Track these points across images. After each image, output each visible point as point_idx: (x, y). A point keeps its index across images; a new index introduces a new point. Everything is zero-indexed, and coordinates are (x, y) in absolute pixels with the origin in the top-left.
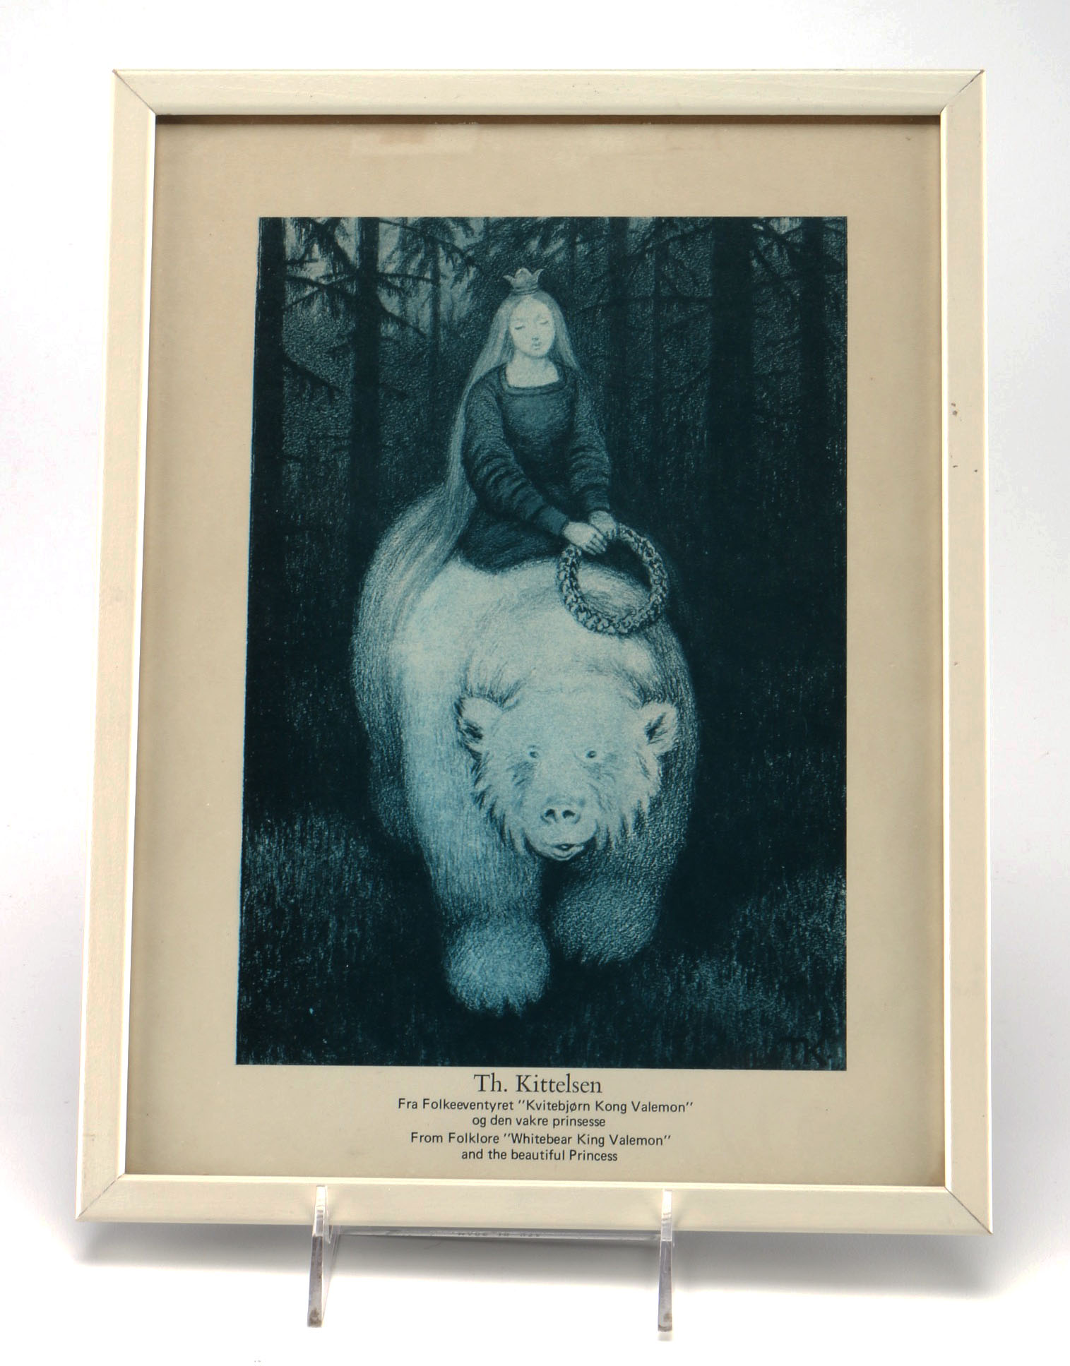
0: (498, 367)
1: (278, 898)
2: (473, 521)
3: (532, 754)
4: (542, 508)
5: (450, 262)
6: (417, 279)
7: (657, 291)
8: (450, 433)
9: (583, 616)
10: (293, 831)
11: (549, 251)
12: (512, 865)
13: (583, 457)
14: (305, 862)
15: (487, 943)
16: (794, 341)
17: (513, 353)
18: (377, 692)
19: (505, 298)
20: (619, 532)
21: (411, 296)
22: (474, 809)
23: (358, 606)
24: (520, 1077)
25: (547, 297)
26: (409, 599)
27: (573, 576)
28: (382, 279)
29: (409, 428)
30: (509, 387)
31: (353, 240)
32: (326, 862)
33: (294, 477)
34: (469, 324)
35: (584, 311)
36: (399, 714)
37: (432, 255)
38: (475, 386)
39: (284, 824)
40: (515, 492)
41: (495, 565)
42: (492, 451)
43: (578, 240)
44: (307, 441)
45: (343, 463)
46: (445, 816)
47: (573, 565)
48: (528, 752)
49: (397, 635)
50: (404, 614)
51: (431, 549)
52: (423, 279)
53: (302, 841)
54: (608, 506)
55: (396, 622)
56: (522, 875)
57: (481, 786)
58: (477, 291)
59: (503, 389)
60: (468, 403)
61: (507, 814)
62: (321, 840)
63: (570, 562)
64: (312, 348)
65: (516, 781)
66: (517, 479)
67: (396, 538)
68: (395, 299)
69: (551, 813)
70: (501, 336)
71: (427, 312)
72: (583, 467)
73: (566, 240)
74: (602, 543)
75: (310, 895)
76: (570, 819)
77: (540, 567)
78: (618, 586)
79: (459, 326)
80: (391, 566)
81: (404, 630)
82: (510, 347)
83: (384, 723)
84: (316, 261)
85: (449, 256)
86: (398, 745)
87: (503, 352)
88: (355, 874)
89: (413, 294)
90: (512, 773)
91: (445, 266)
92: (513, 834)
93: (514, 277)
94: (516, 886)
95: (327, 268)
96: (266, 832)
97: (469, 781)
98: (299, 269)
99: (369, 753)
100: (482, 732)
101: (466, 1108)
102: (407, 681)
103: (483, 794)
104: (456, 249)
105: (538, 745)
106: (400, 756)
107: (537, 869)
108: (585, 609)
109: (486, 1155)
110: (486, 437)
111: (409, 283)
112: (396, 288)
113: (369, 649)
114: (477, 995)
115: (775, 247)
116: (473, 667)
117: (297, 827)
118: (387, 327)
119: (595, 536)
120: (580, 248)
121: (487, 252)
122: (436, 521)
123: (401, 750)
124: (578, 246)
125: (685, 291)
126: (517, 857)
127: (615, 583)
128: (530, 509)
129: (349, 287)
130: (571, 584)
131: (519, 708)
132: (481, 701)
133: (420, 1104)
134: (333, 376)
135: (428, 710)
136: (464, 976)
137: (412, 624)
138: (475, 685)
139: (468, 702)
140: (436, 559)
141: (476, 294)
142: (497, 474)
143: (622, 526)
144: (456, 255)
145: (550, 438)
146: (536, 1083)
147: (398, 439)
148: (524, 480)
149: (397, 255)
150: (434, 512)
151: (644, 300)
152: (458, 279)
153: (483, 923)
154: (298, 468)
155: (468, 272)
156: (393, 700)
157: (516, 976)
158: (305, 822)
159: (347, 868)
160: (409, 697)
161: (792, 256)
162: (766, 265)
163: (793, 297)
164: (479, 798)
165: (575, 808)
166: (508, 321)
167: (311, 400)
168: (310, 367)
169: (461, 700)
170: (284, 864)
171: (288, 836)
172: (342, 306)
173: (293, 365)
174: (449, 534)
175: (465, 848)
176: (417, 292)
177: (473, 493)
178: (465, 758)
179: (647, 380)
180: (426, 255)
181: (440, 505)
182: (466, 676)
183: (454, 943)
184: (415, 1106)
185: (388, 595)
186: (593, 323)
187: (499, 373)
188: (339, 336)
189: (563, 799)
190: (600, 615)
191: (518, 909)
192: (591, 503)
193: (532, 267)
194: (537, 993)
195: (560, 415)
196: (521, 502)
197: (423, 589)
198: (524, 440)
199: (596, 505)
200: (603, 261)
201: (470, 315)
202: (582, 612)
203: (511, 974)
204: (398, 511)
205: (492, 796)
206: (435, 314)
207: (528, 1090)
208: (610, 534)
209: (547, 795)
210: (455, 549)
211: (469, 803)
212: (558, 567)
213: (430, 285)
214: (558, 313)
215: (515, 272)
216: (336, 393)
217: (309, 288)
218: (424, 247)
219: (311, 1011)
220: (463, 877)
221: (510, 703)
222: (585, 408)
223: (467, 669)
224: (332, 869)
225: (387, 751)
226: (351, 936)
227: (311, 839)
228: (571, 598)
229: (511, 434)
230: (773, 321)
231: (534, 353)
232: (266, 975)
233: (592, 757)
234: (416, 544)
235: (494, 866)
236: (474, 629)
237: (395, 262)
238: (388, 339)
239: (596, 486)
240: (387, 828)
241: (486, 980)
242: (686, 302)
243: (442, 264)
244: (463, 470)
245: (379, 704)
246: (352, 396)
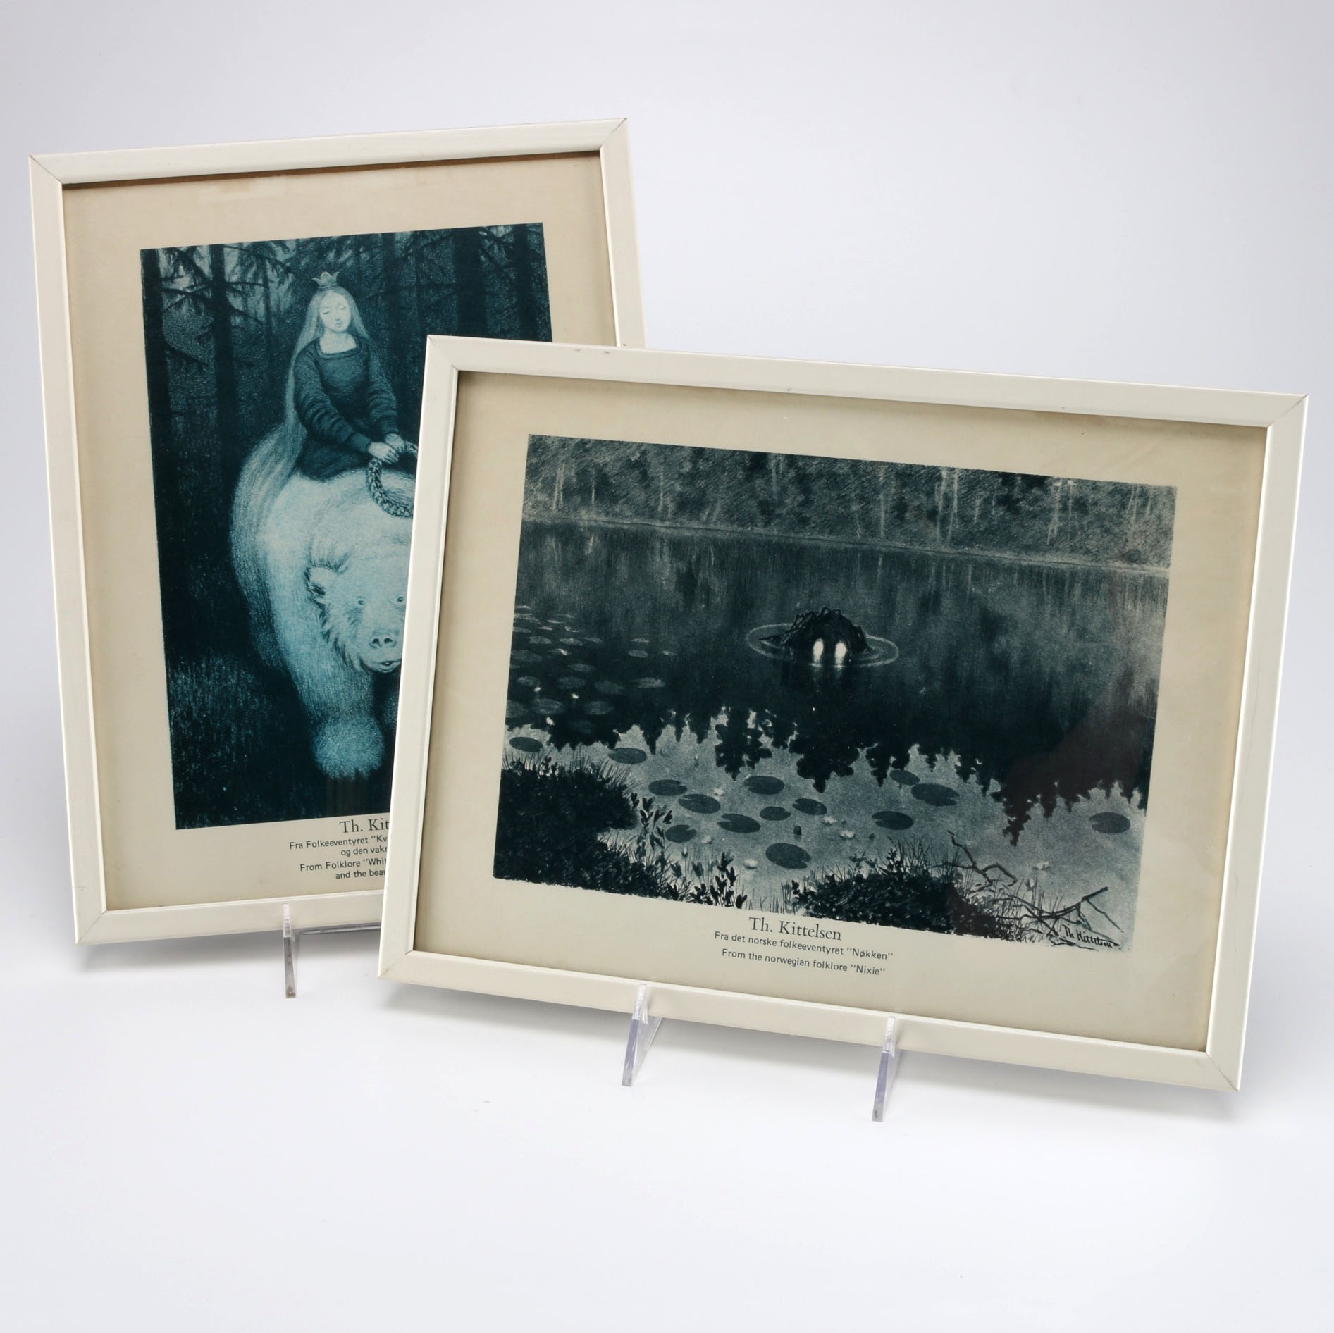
0: (314, 341)
1: (195, 715)
2: (306, 447)
3: (360, 602)
4: (352, 435)
5: (275, 271)
6: (253, 284)
7: (418, 281)
8: (285, 388)
9: (386, 506)
10: (201, 668)
11: (342, 259)
12: (353, 678)
13: (377, 398)
14: (211, 689)
15: (341, 733)
16: (513, 309)
17: (323, 330)
18: (250, 569)
19: (314, 294)
20: (406, 447)
21: (250, 296)
22: (324, 642)
23: (232, 511)
24: (370, 820)
25: (343, 290)
26: (267, 504)
27: (377, 480)
28: (229, 286)
29: (256, 387)
30: (323, 354)
31: (206, 260)
32: (225, 687)
33: (180, 426)
34: (292, 313)
35: (370, 298)
36: (267, 582)
37: (262, 267)
38: (299, 355)
39: (194, 664)
40: (333, 425)
41: (323, 476)
42: (315, 398)
43: (361, 250)
44: (187, 401)
45: (213, 414)
46: (304, 649)
47: (377, 472)
48: (357, 601)
49: (260, 528)
50: (264, 514)
51: (279, 468)
52: (257, 284)
53: (208, 675)
54: (397, 430)
55: (259, 520)
56: (360, 685)
57: (327, 627)
58: (294, 290)
59: (318, 355)
60: (295, 367)
61: (346, 644)
62: (221, 672)
63: (374, 470)
64: (185, 337)
65: (351, 621)
66: (332, 417)
67: (254, 463)
68: (239, 299)
69: (376, 641)
70: (314, 319)
71: (262, 306)
72: (378, 405)
73: (354, 251)
74: (395, 456)
75: (217, 710)
76: (390, 644)
77: (354, 475)
78: (408, 483)
79: (284, 315)
80: (252, 482)
81: (265, 525)
82: (321, 327)
83: (256, 589)
84: (182, 277)
85: (274, 267)
86: (268, 603)
87: (316, 330)
88: (246, 694)
89: (251, 295)
90: (348, 616)
91: (271, 274)
92: (351, 657)
93: (319, 278)
94: (357, 692)
95: (190, 282)
96: (182, 670)
97: (318, 624)
98: (170, 283)
99: (249, 611)
100: (324, 590)
101: (336, 845)
102: (270, 560)
103: (329, 632)
104: (278, 262)
105: (363, 596)
106: (270, 611)
107: (370, 680)
108: (388, 501)
109: (352, 874)
110: (310, 389)
111: (248, 288)
112: (239, 292)
113: (242, 540)
114: (337, 769)
115: (496, 246)
116: (314, 547)
117: (203, 665)
118: (235, 319)
119: (390, 451)
120: (363, 255)
121: (300, 263)
122: (280, 449)
123: (270, 607)
124: (362, 255)
125: (437, 280)
126: (355, 673)
127: (406, 482)
128: (344, 436)
129: (206, 294)
130: (376, 484)
131: (348, 571)
132: (322, 569)
133: (305, 845)
134: (201, 355)
135: (286, 578)
136: (327, 756)
137: (270, 520)
138: (317, 559)
139: (313, 571)
140: (282, 475)
141: (295, 292)
142: (320, 414)
143: (408, 443)
144: (279, 266)
145: (354, 386)
146: (382, 823)
147: (249, 395)
148: (339, 416)
149: (238, 268)
150: (278, 443)
151: (410, 288)
152: (281, 282)
153: (336, 719)
154: (182, 420)
155: (288, 277)
156: (262, 573)
157: (362, 753)
158: (209, 661)
159: (240, 690)
160: (272, 571)
161: (506, 248)
162: (490, 258)
163: (511, 279)
164: (326, 635)
165: (392, 636)
166: (318, 309)
167: (187, 372)
168: (184, 350)
169: (308, 569)
170: (196, 692)
171: (197, 671)
172: (202, 307)
173: (173, 350)
174: (290, 458)
175: (320, 670)
176: (254, 293)
177: (304, 428)
178: (314, 608)
179: (417, 343)
180: (258, 267)
181: (282, 438)
182: (310, 553)
183: (318, 735)
184: (301, 846)
185: (251, 503)
186: (377, 306)
187: (315, 345)
188: (203, 327)
189: (383, 631)
190: (398, 504)
191: (359, 708)
192: (385, 428)
193: (331, 271)
194: (377, 763)
195: (359, 371)
196: (337, 431)
197: (275, 496)
198: (337, 389)
199: (389, 430)
200: (380, 263)
201: (291, 307)
202: (385, 503)
203: (358, 752)
204: (254, 444)
205: (335, 633)
206: (268, 308)
207: (377, 829)
208: (400, 449)
209: (373, 629)
210: (295, 467)
211: (319, 639)
212: (367, 474)
213: (262, 288)
214: (352, 301)
215: (320, 275)
216: (203, 366)
217: (179, 296)
218: (255, 263)
219: (224, 789)
220: (320, 689)
221: (342, 568)
222: (375, 364)
223: (310, 548)
224: (230, 692)
225: (261, 608)
226: (247, 736)
227: (214, 672)
228: (377, 494)
229: (327, 386)
230: (498, 296)
231: (338, 329)
232: (191, 768)
233: (401, 601)
234: (268, 466)
235: (341, 680)
236: (314, 521)
237: (237, 274)
238: (236, 327)
239: (388, 417)
240: (265, 661)
241: (342, 758)
242: (438, 287)
243: (269, 273)
244: (296, 413)
245: (252, 577)
246: (215, 367)
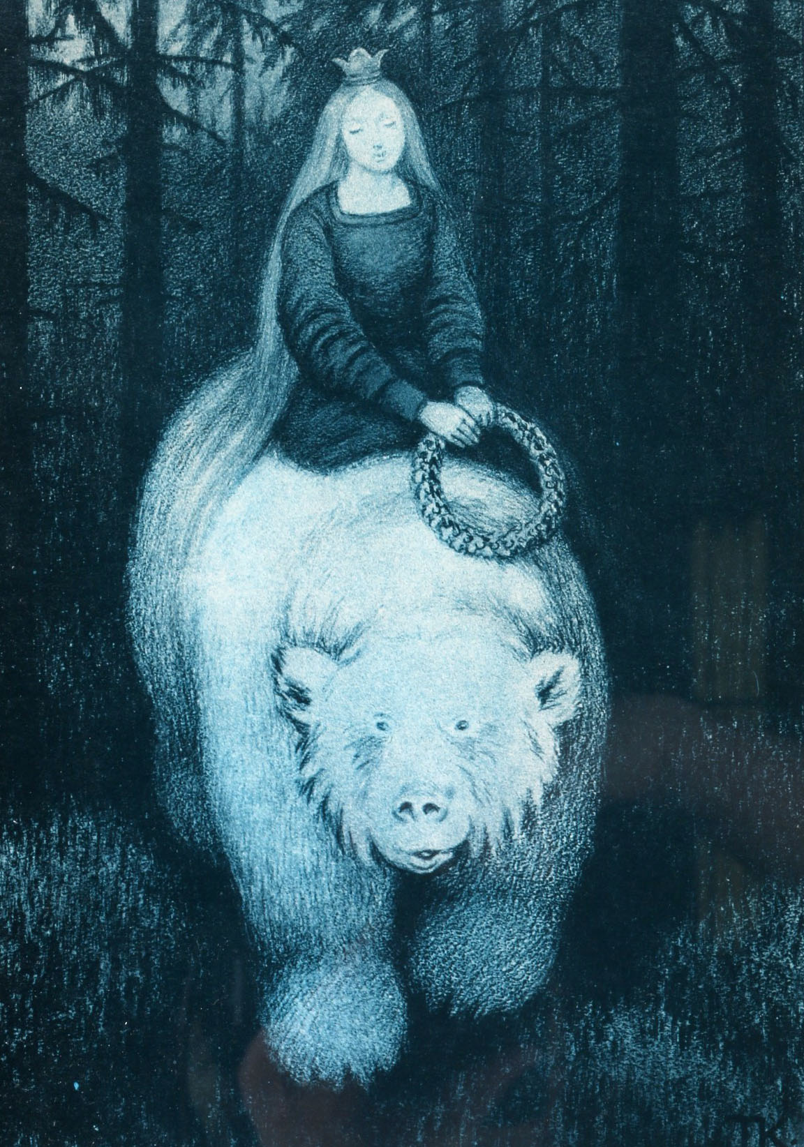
0: (326, 186)
1: (29, 929)
2: (294, 401)
3: (380, 726)
4: (389, 383)
5: (258, 39)
6: (215, 62)
7: (545, 79)
8: (261, 279)
9: (448, 532)
10: (49, 835)
11: (396, 24)
12: (354, 879)
13: (445, 311)
14: (66, 879)
15: (320, 989)
16: (734, 149)
17: (347, 167)
18: (163, 640)
19: (334, 90)
20: (496, 416)
21: (204, 87)
22: (301, 802)
23: (136, 521)
25: (392, 88)
26: (206, 511)
27: (433, 476)
28: (163, 63)
29: (203, 271)
30: (342, 213)
31: (122, 8)
32: (95, 878)
33: (44, 341)
34: (285, 127)
35: (445, 108)
36: (194, 671)
37: (233, 29)
38: (294, 212)
39: (36, 825)
40: (352, 360)
41: (326, 462)
42: (320, 304)
43: (435, 8)
44: (62, 291)
45: (113, 318)
46: (260, 812)
47: (433, 461)
48: (375, 722)
49: (191, 560)
50: (200, 532)
51: (236, 439)
52: (221, 63)
53: (61, 849)
54: (481, 380)
55: (188, 543)
56: (367, 894)
57: (309, 771)
58: (296, 79)
59: (334, 218)
60: (285, 236)
61: (346, 808)
62: (87, 847)
63: (429, 458)
64: (67, 159)
65: (358, 763)
66: (353, 343)
67: (187, 425)
68: (183, 91)
69: (407, 807)
70: (331, 143)
71: (227, 110)
72: (446, 325)
73: (419, 9)
74: (474, 431)
75: (73, 923)
76: (434, 815)
77: (387, 465)
78: (496, 490)
79: (271, 128)
80: (181, 463)
81: (200, 553)
82: (342, 158)
83: (173, 684)
84: (71, 38)
85: (257, 30)
86: (194, 713)
87: (332, 165)
88: (136, 895)
89: (207, 84)
90: (353, 752)
91: (250, 45)
92: (354, 836)
93: (346, 60)
94: (359, 909)
95: (87, 49)
96: (10, 835)
97: (293, 762)
98: (47, 49)
99: (153, 725)
100: (310, 695)
102: (205, 624)
103: (312, 781)
104: (266, 22)
105: (387, 712)
106: (196, 729)
107: (388, 885)
108: (451, 524)
110: (311, 283)
111: (201, 69)
112: (183, 76)
113: (151, 580)
114: (307, 1062)
115: (707, 19)
116: (296, 605)
117: (54, 830)
118: (171, 130)
119: (464, 421)
120: (438, 20)
121: (308, 26)
122: (242, 402)
123: (198, 720)
124: (435, 18)
125: (585, 80)
126: (360, 869)
127: (492, 486)
128: (373, 384)
129: (117, 75)
130: (431, 488)
131: (360, 661)
132: (308, 652)
134: (97, 199)
135: (234, 664)
136: (289, 1036)
137: (211, 544)
138: (299, 630)
139: (291, 654)
140: (243, 454)
141: (295, 84)
142: (327, 335)
143: (501, 408)
144: (266, 30)
145: (401, 285)
147: (189, 287)
148: (364, 343)
149: (185, 29)
150: (239, 388)
151: (528, 93)
152: (269, 63)
153: (314, 961)
154: (50, 328)
155: (284, 53)
156: (186, 651)
157: (360, 1035)
158: (66, 822)
159: (124, 886)
160: (207, 647)
161: (731, 30)
162: (695, 43)
163: (733, 88)
164: (307, 788)
165: (439, 800)
166: (339, 121)
167: (66, 232)
168: (64, 187)
169: (280, 650)
170: (36, 882)
171: (40, 842)
172: (107, 101)
173: (41, 184)
174: (261, 419)
175: (288, 857)
176: (213, 81)
177: (294, 363)
178: (287, 731)
179: (533, 204)
180: (224, 30)
181: (248, 379)
182: (287, 617)
183: (274, 990)
185: (176, 506)
186: (459, 124)
187: (327, 194)
188: (105, 143)
189: (423, 788)
190: (471, 531)
191: (363, 942)
192: (457, 375)
193: (372, 47)
194: (390, 1058)
195: (413, 253)
196: (360, 374)
197: (225, 495)
198: (364, 288)
199: (464, 378)
200: (471, 37)
201: (286, 114)
202: (446, 527)
203: (353, 1031)
204: (190, 387)
205: (325, 784)
206: (238, 113)
208: (484, 418)
209: (402, 782)
210: (269, 440)
211: (293, 794)
212: (413, 465)
213: (230, 72)
214: (409, 111)
215: (349, 53)
216: (101, 222)
217: (62, 76)
218: (221, 18)
219: (76, 1086)
220: (286, 897)
221: (349, 653)
222: (447, 243)
223: (288, 607)
224: (103, 888)
225: (179, 722)
226: (131, 981)
227: (73, 847)
228: (431, 507)
229: (345, 281)
230: (706, 122)
231: (376, 167)
232: (13, 1037)
233: (462, 728)
234: (216, 434)
235: (329, 882)
236: (298, 552)
237: (181, 40)
238: (173, 147)
239: (465, 352)
240: (179, 830)
241: (319, 1041)
242: (585, 95)
243: (247, 42)
244: (279, 329)
245: (166, 656)
246: (123, 227)
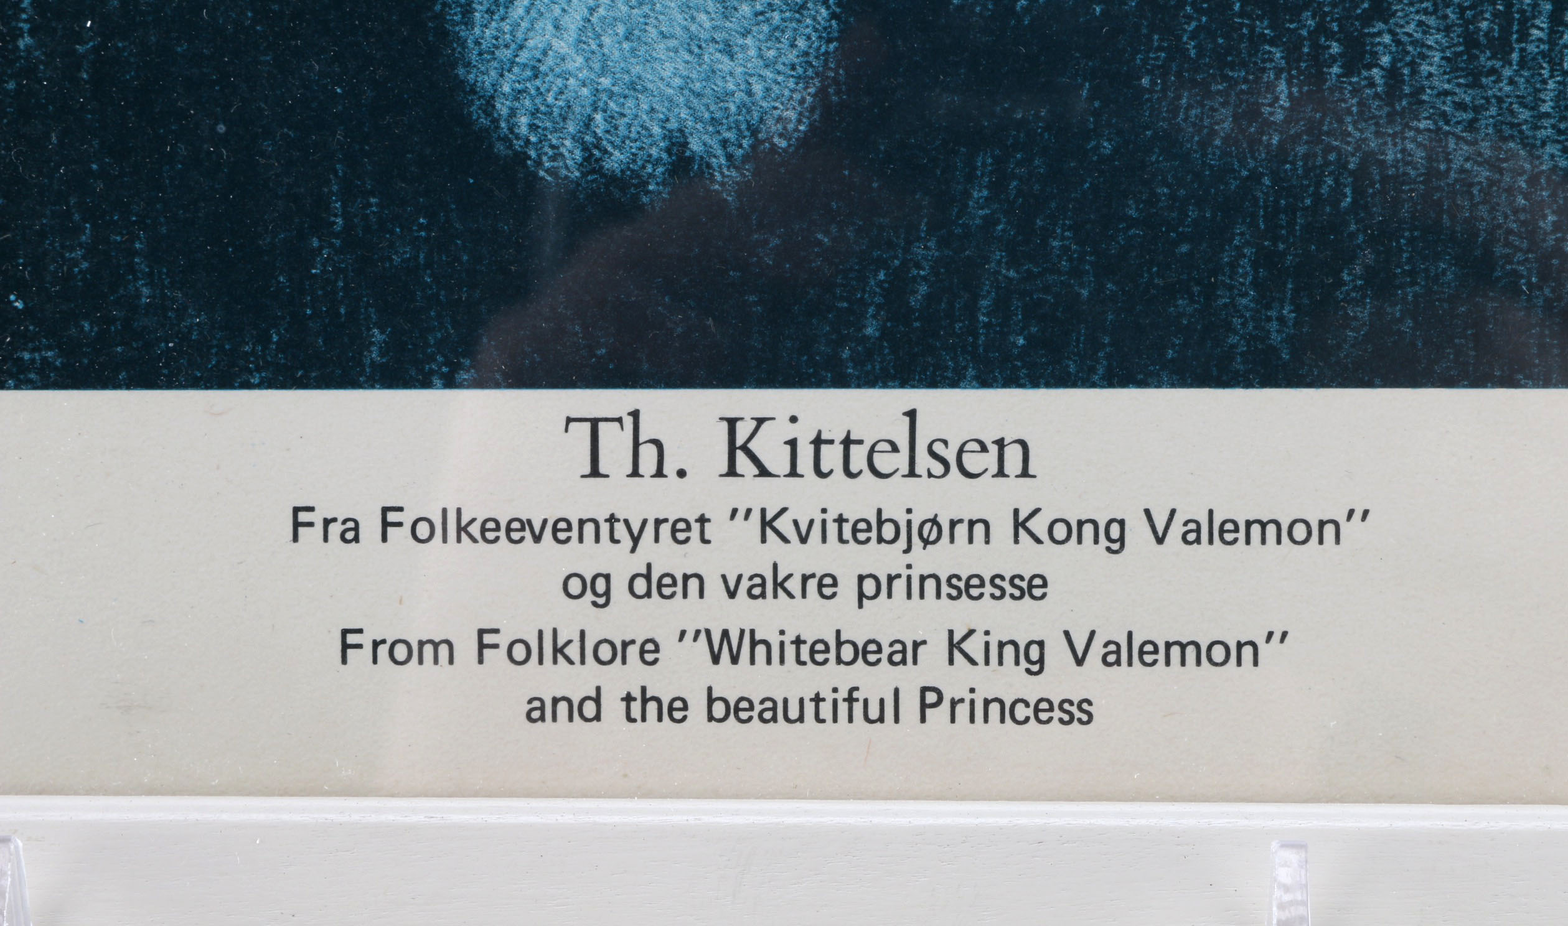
24: (732, 423)
101: (537, 539)
109: (613, 707)
133: (371, 527)
146: (793, 443)
184: (352, 533)
207: (764, 472)
